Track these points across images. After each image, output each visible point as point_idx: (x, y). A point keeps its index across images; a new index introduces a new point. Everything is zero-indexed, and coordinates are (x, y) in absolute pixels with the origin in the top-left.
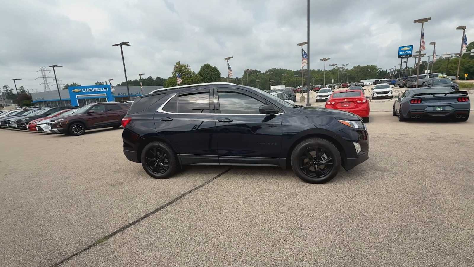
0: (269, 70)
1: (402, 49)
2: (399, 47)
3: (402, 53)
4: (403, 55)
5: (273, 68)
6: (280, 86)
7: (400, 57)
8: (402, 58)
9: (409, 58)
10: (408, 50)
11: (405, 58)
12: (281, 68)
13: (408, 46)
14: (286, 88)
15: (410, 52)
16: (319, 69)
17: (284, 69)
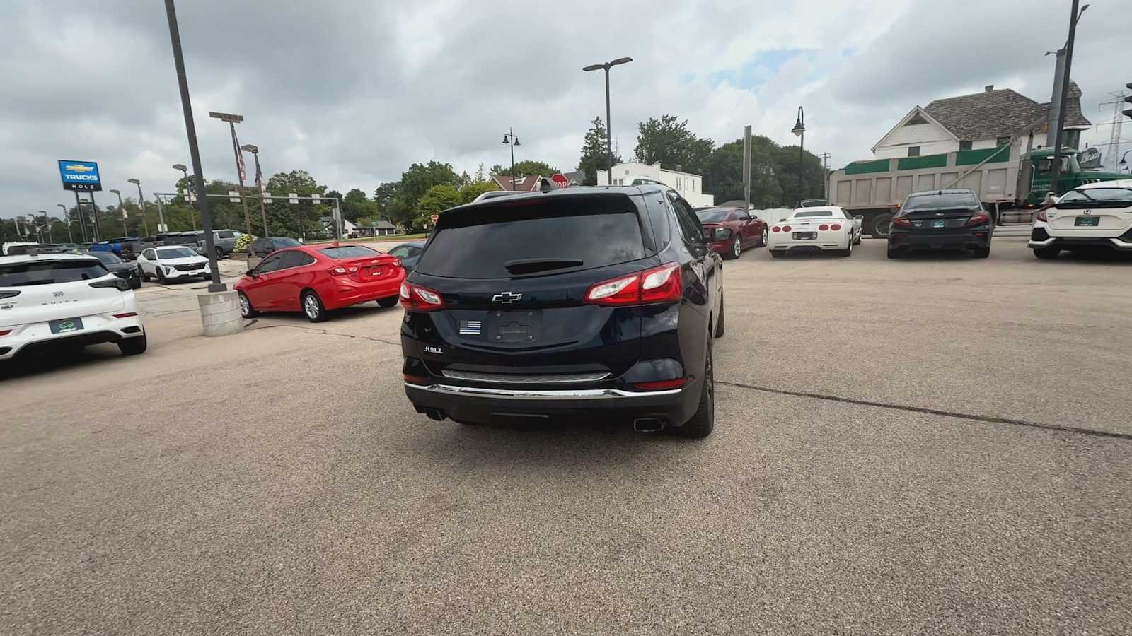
1: (67, 167)
2: (60, 161)
3: (73, 177)
4: (76, 183)
7: (67, 185)
8: (76, 190)
9: (95, 193)
10: (88, 173)
11: (84, 190)
13: (84, 163)
15: (94, 178)
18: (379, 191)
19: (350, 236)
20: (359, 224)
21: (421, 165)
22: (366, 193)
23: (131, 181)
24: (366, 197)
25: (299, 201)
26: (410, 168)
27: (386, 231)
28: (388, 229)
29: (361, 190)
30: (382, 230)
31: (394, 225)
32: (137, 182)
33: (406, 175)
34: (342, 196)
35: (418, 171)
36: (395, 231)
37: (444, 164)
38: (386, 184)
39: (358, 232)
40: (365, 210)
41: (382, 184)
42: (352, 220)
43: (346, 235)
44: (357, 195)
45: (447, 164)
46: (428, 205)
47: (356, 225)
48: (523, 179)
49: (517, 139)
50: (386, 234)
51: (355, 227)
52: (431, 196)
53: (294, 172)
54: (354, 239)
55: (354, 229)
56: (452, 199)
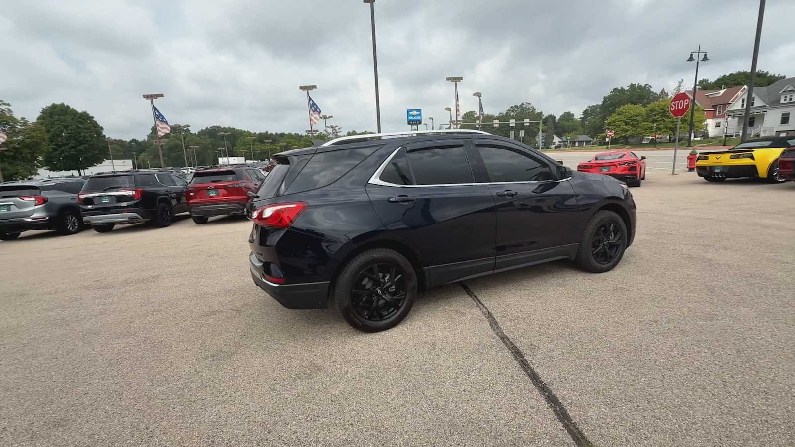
0: (207, 128)
1: (411, 113)
2: (408, 110)
3: (412, 118)
4: (413, 121)
5: (216, 125)
6: (236, 158)
7: (409, 123)
8: (413, 124)
9: (419, 125)
10: (417, 115)
11: (415, 124)
12: (231, 127)
13: (417, 110)
14: (248, 162)
15: (419, 118)
16: (296, 133)
17: (236, 128)
18: (586, 112)
19: (556, 147)
20: (564, 138)
21: (622, 88)
22: (575, 114)
23: (430, 118)
24: (575, 117)
25: (500, 124)
26: (611, 92)
27: (585, 143)
28: (586, 141)
29: (572, 112)
30: (581, 143)
31: (592, 138)
32: (432, 119)
33: (606, 98)
34: (556, 117)
35: (618, 94)
36: (591, 142)
37: (643, 86)
38: (592, 106)
39: (563, 143)
40: (571, 128)
41: (589, 107)
42: (560, 135)
43: (553, 146)
44: (568, 116)
45: (646, 85)
46: (614, 122)
47: (562, 139)
48: (722, 92)
49: (705, 55)
50: (584, 144)
51: (561, 140)
52: (619, 114)
53: (523, 104)
54: (559, 149)
55: (559, 142)
56: (638, 116)
